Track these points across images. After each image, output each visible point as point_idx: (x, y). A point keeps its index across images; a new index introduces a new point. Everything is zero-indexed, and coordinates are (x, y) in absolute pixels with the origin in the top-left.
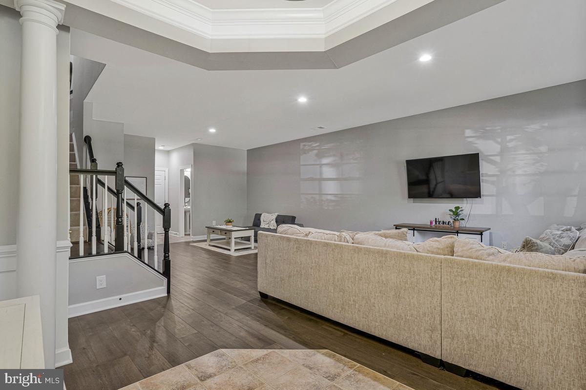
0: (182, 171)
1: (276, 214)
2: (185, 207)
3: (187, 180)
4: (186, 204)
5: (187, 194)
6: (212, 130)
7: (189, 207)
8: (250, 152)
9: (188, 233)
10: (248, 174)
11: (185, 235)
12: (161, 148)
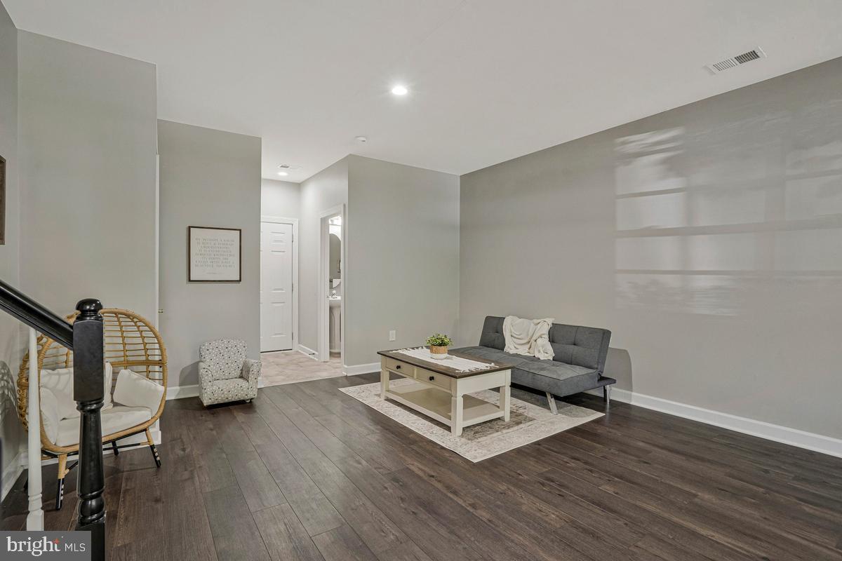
0: (324, 222)
1: (550, 321)
2: (331, 299)
3: (334, 243)
4: (334, 292)
5: (335, 272)
6: (400, 90)
7: (339, 298)
8: (467, 179)
9: (336, 351)
10: (463, 227)
11: (331, 354)
12: (283, 174)
